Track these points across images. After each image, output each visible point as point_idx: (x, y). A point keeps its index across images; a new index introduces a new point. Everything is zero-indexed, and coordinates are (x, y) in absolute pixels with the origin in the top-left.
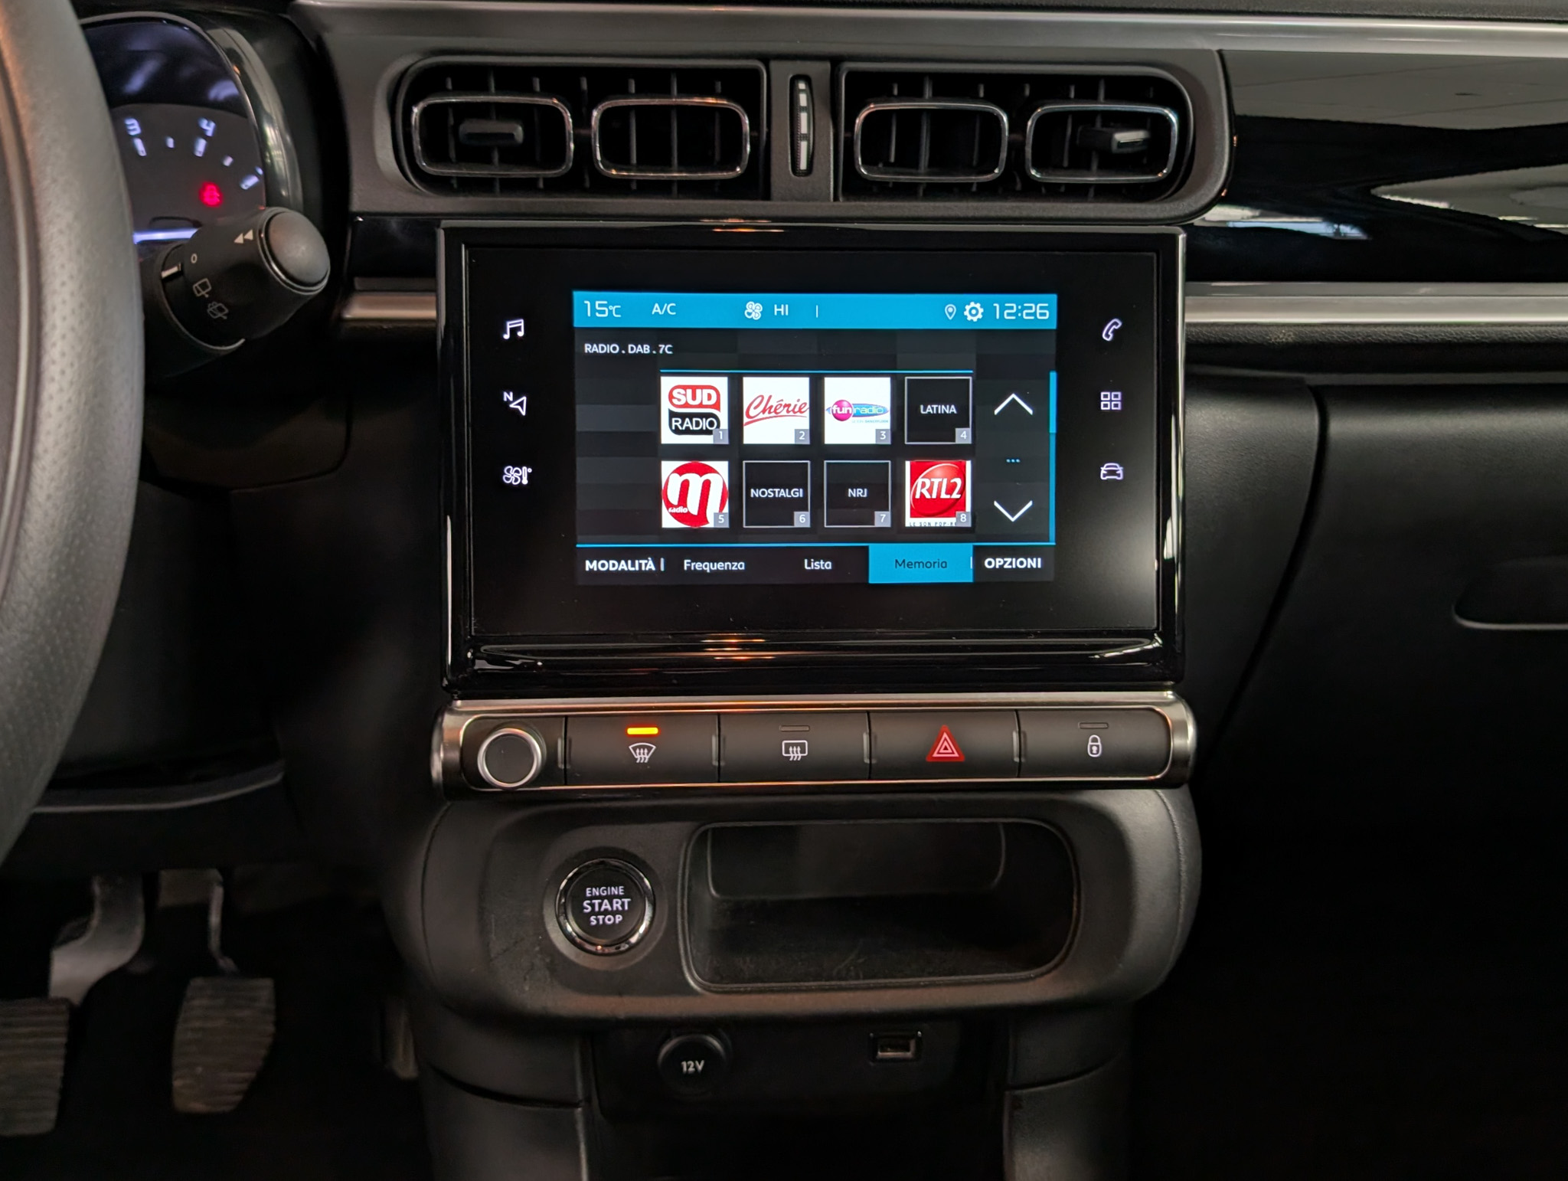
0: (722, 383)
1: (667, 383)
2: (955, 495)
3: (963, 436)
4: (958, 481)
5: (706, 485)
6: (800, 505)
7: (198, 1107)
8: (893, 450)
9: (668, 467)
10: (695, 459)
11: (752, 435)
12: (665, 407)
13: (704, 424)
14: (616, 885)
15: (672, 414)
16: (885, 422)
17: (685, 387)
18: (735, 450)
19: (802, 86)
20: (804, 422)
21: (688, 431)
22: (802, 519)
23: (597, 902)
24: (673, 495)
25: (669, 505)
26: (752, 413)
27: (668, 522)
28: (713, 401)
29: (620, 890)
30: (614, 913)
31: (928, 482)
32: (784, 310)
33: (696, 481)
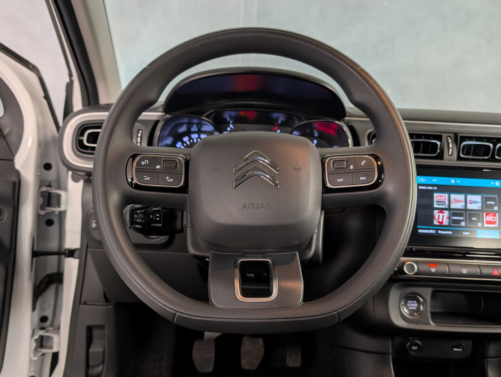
0: (446, 195)
1: (435, 195)
2: (495, 220)
3: (496, 208)
4: (495, 217)
5: (443, 216)
6: (462, 221)
7: (248, 368)
8: (482, 211)
9: (436, 212)
10: (441, 210)
11: (453, 206)
12: (435, 200)
13: (443, 203)
14: (414, 300)
15: (437, 201)
16: (480, 205)
17: (439, 196)
18: (449, 209)
19: (448, 138)
20: (463, 204)
21: (440, 205)
22: (463, 224)
23: (410, 304)
24: (437, 217)
25: (436, 219)
26: (453, 201)
27: (436, 223)
28: (445, 199)
29: (415, 302)
30: (414, 307)
31: (489, 217)
32: (458, 181)
33: (441, 215)
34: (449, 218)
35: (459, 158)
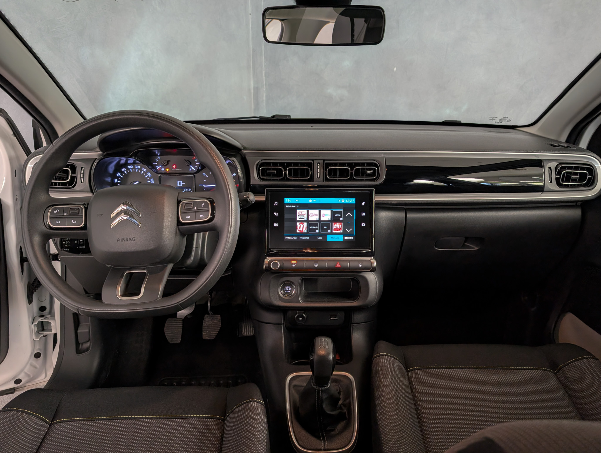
0: (306, 211)
1: (298, 211)
2: (340, 228)
3: (341, 219)
4: (341, 226)
5: (303, 226)
6: (317, 229)
7: (208, 338)
8: (331, 221)
9: (298, 223)
10: (302, 222)
11: (310, 219)
12: (297, 215)
13: (303, 217)
14: (289, 286)
15: (298, 216)
16: (330, 217)
17: (300, 212)
18: (307, 221)
19: (319, 164)
20: (318, 217)
21: (301, 218)
22: (317, 231)
23: (286, 289)
24: (298, 227)
25: (298, 229)
26: (310, 215)
27: (298, 231)
28: (304, 214)
29: (290, 287)
30: (289, 291)
31: (336, 226)
32: (315, 201)
33: (302, 225)
34: (307, 227)
35: (326, 179)
